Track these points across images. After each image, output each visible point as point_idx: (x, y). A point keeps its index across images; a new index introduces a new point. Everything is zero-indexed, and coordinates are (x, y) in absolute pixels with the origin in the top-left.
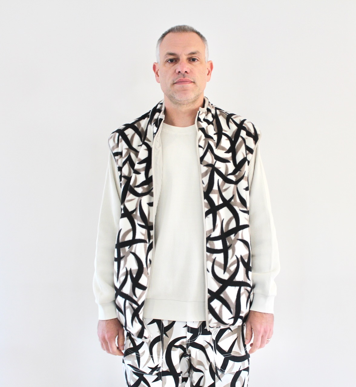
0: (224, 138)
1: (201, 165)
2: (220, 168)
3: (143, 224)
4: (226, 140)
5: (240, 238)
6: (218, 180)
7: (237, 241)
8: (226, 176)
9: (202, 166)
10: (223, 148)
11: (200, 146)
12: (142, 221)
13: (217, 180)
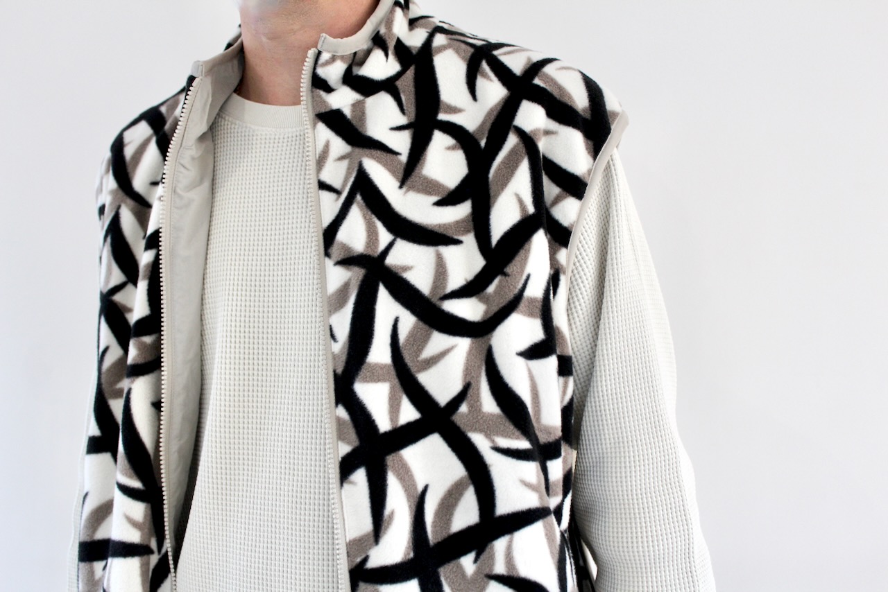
0: (440, 140)
1: (327, 259)
2: (406, 269)
3: (136, 484)
4: (449, 148)
5: (500, 568)
6: (396, 321)
7: (488, 584)
8: (434, 300)
9: (329, 263)
10: (429, 187)
11: (323, 186)
12: (131, 471)
13: (391, 323)
